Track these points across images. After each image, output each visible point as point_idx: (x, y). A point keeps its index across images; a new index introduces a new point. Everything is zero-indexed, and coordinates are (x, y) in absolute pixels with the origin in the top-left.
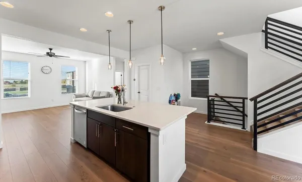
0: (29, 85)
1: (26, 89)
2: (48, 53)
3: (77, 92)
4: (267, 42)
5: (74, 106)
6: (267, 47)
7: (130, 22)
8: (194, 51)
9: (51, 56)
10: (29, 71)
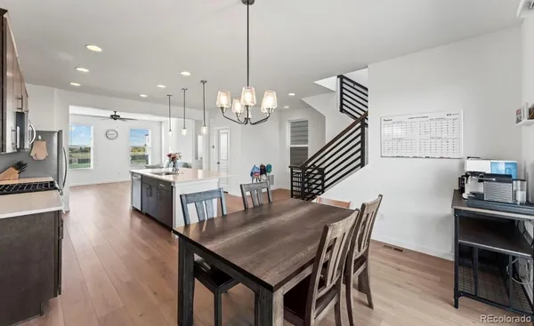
0: (92, 155)
1: (87, 161)
2: (112, 116)
3: (150, 164)
4: (342, 104)
5: (133, 173)
6: (342, 110)
7: (185, 90)
8: (287, 110)
9: (115, 119)
10: (92, 136)
